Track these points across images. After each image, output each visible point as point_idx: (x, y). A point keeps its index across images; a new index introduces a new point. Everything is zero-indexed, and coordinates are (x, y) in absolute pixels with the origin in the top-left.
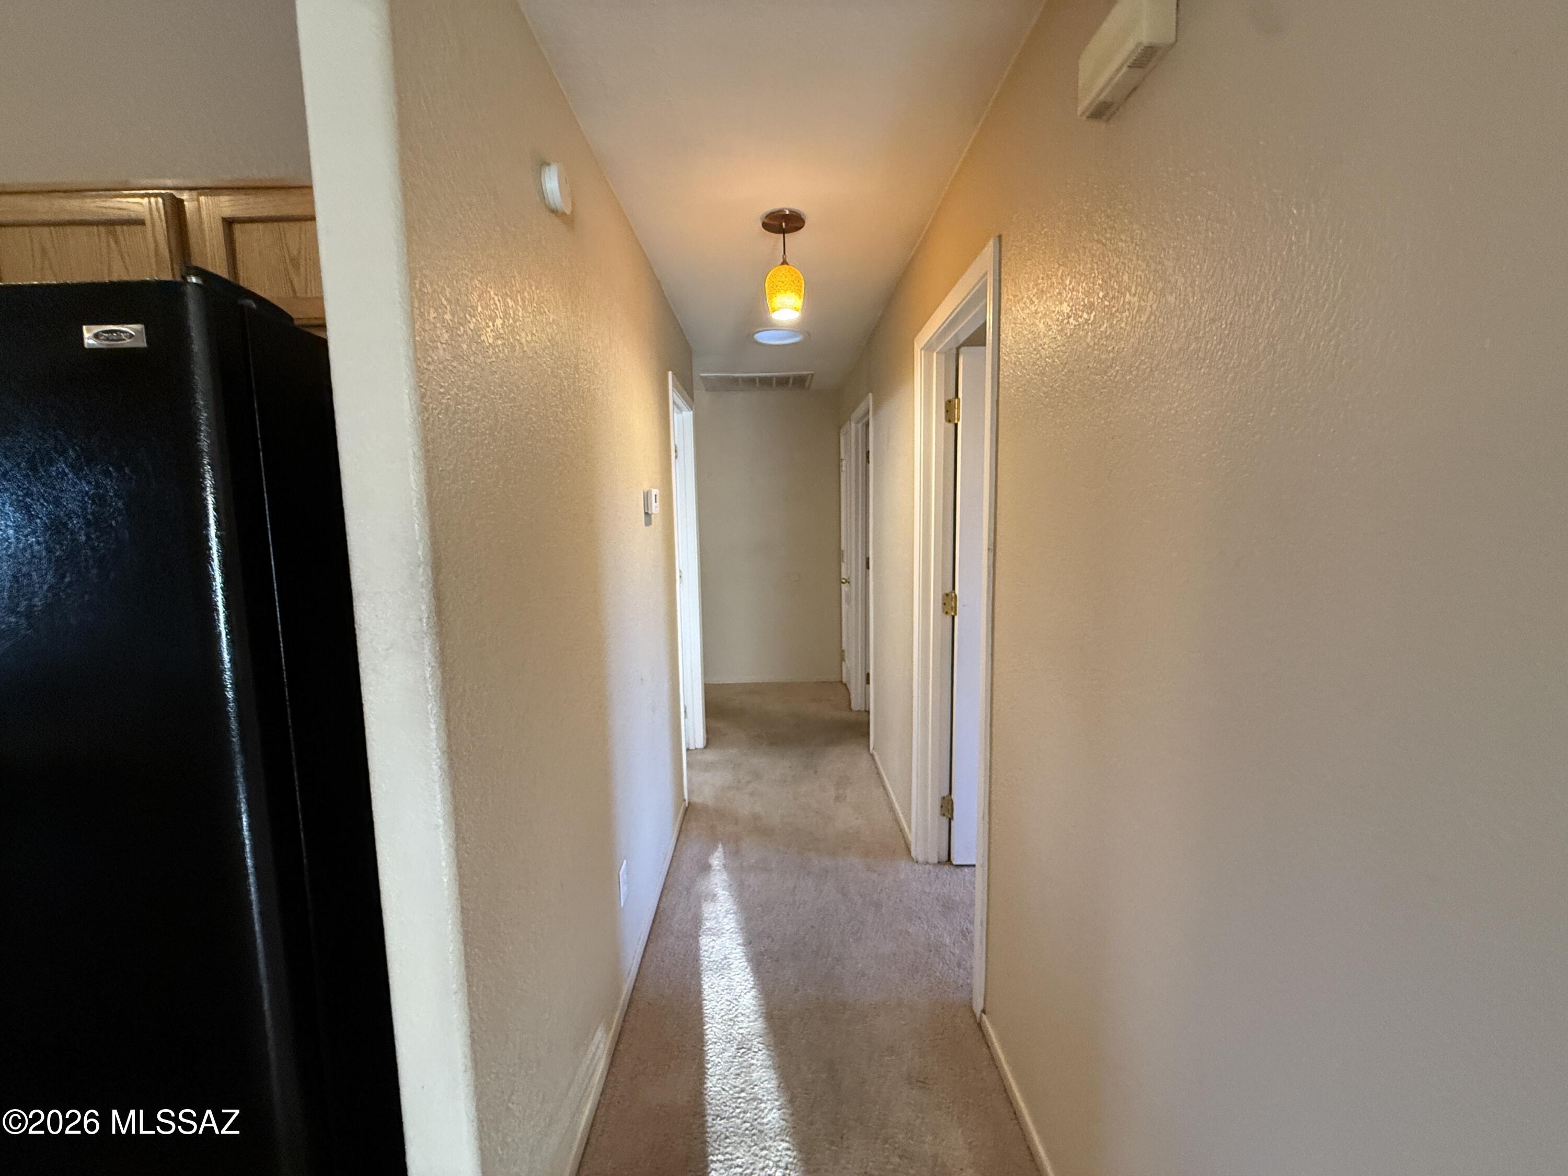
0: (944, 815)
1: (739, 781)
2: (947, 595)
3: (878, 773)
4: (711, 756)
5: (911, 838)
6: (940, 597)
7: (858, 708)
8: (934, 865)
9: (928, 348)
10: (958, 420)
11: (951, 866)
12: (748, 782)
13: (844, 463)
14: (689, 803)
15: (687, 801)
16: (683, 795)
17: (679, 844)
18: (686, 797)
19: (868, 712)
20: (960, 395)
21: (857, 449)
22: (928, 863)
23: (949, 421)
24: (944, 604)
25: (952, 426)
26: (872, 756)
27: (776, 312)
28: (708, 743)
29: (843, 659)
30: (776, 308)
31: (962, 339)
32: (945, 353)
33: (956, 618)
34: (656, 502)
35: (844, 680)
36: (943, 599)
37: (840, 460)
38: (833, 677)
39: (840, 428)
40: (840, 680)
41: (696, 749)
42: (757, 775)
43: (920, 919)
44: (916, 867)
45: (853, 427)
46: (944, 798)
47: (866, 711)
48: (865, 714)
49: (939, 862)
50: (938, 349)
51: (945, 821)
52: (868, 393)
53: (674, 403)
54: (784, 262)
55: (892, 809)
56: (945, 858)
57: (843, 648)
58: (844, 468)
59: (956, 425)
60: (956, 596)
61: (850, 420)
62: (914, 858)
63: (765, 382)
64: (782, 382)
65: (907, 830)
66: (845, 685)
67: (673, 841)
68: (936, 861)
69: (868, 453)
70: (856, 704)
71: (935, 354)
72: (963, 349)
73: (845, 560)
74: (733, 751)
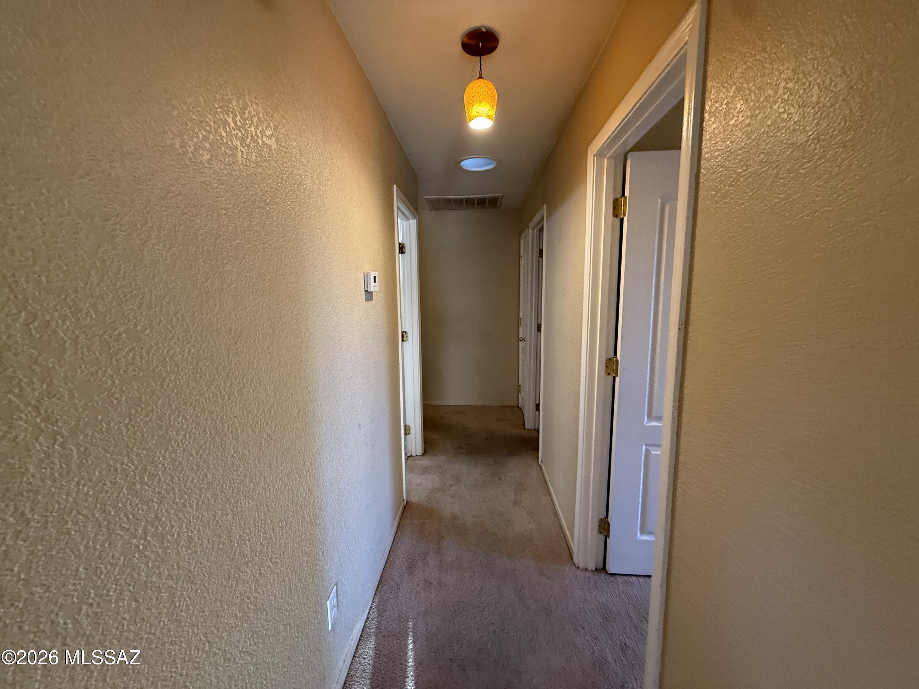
0: (601, 533)
1: (445, 484)
2: (610, 359)
3: (545, 482)
4: (426, 462)
5: (574, 547)
6: (604, 361)
7: (530, 428)
8: (592, 571)
9: (600, 155)
10: (625, 215)
11: (607, 575)
12: (451, 485)
13: (523, 258)
14: (407, 502)
15: (405, 502)
16: (403, 497)
17: (396, 539)
18: (405, 498)
19: (538, 431)
20: (627, 194)
21: (533, 248)
22: (587, 569)
23: (616, 216)
24: (607, 367)
25: (618, 221)
26: (540, 466)
27: (472, 121)
28: (425, 451)
29: (519, 391)
30: (473, 117)
31: (631, 144)
32: (615, 157)
33: (617, 379)
34: (375, 282)
35: (520, 406)
36: (606, 363)
37: (520, 257)
38: (513, 403)
39: (521, 235)
40: (517, 405)
41: (417, 456)
42: (457, 480)
43: (584, 629)
44: (578, 573)
45: (530, 233)
46: (601, 520)
47: (535, 429)
48: (536, 433)
49: (596, 569)
50: (608, 156)
51: (602, 537)
52: (543, 205)
53: (398, 208)
54: (480, 77)
55: (556, 516)
56: (600, 566)
57: (520, 384)
58: (522, 262)
59: (622, 220)
60: (617, 361)
61: (528, 228)
62: (576, 563)
63: (470, 203)
64: (481, 202)
65: (571, 542)
66: (521, 409)
67: (392, 537)
68: (594, 569)
69: (541, 252)
70: (529, 425)
71: (606, 160)
72: (629, 155)
73: (522, 324)
74: (443, 458)
